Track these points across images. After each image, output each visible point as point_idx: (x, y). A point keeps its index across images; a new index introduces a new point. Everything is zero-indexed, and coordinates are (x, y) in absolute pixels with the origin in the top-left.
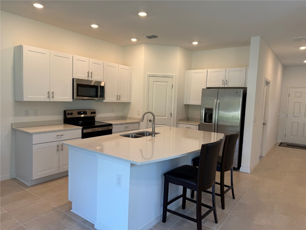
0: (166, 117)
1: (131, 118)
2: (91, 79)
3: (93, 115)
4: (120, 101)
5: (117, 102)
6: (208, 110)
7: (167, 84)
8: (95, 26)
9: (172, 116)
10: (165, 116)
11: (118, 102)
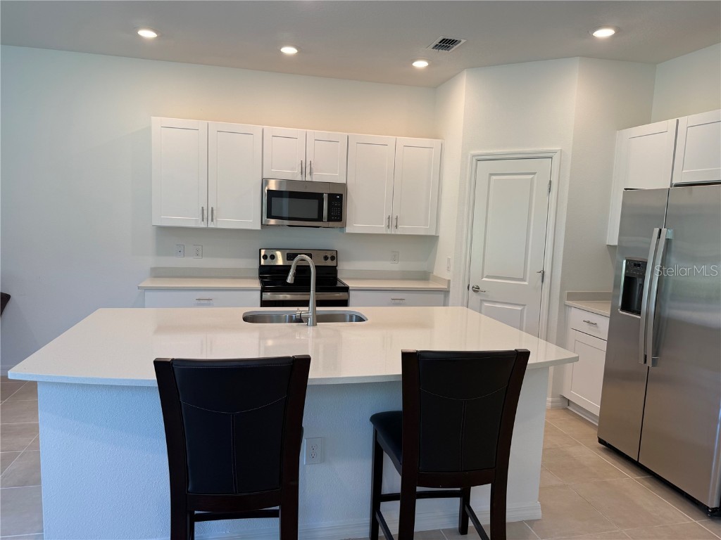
0: (526, 283)
1: (438, 279)
2: (312, 178)
3: (329, 263)
4: (398, 232)
5: (389, 232)
6: (635, 265)
7: (532, 179)
8: (289, 51)
9: (547, 280)
10: (523, 280)
11: (393, 233)
